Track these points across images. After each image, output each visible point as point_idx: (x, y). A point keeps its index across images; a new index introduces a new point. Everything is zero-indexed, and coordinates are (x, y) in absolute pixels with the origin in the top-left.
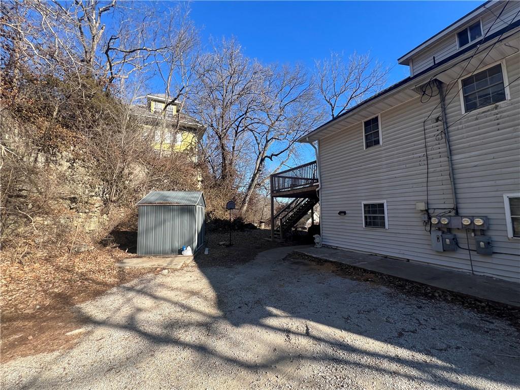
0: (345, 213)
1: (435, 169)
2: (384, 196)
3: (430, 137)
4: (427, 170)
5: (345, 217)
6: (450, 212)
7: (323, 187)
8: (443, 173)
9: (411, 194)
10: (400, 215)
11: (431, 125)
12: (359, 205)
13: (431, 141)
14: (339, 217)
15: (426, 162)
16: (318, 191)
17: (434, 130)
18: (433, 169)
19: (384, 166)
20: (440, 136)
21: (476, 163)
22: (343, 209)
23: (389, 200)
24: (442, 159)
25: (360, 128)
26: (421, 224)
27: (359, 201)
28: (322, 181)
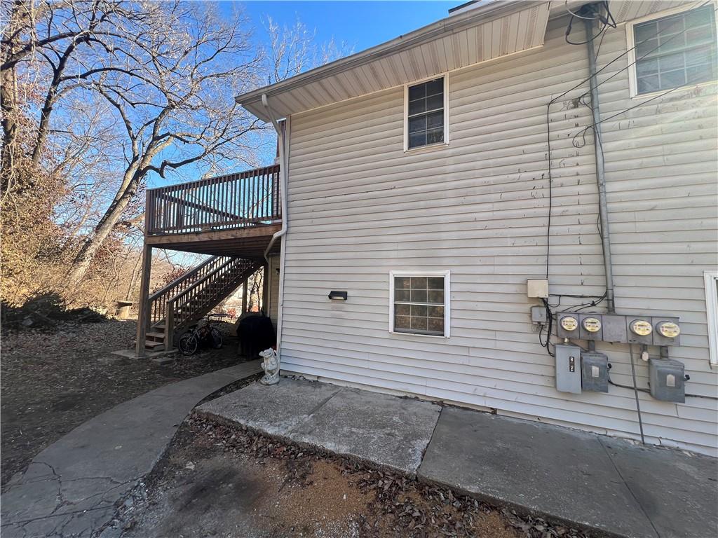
0: (344, 295)
1: (566, 208)
2: (445, 262)
3: (559, 138)
4: (548, 209)
5: (347, 306)
6: (593, 304)
7: (292, 230)
8: (583, 219)
9: (510, 260)
10: (480, 307)
11: (564, 113)
13: (561, 147)
14: (331, 305)
15: (546, 192)
16: (279, 239)
17: (568, 122)
18: (561, 209)
19: (449, 193)
20: (579, 139)
21: (653, 203)
22: (340, 287)
23: (456, 270)
24: (581, 189)
25: (396, 101)
26: (528, 328)
27: (384, 270)
28: (292, 216)
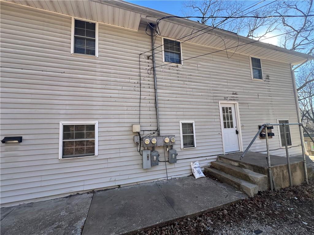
0: (20, 139)
3: (143, 69)
4: (140, 96)
6: (154, 133)
8: (151, 101)
9: (126, 116)
10: (113, 138)
11: (145, 60)
12: (56, 126)
13: (144, 73)
15: (139, 89)
17: (146, 64)
18: (144, 97)
20: (149, 71)
21: (168, 98)
23: (101, 121)
24: (150, 90)
26: (132, 145)
27: (56, 121)
